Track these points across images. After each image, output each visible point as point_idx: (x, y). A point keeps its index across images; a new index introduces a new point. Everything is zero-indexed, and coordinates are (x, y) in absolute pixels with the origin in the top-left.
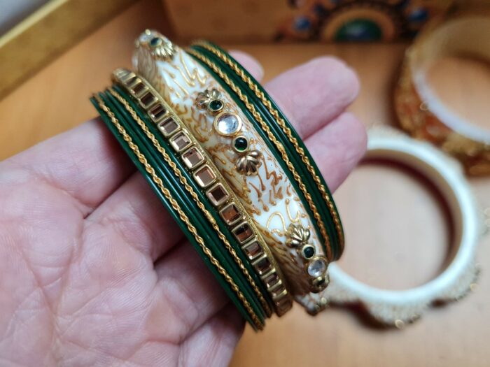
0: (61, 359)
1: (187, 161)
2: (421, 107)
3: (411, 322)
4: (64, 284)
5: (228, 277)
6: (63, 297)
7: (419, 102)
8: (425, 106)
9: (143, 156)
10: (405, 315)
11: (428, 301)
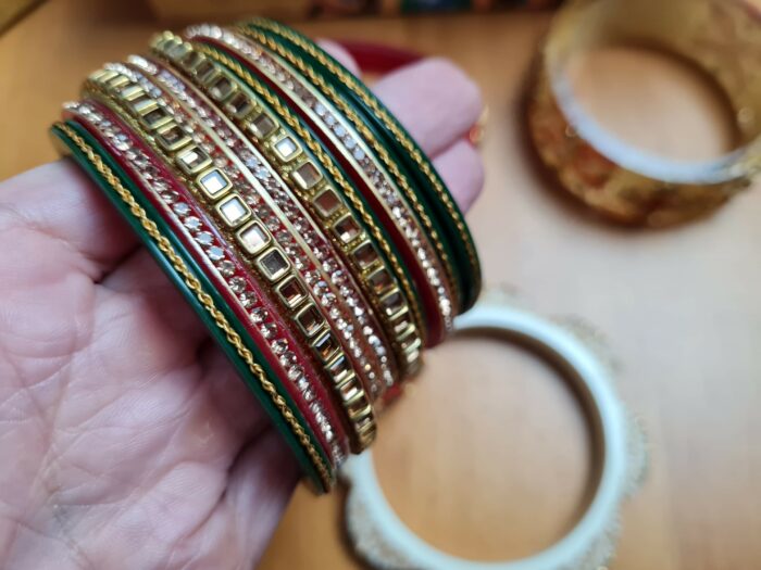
0: (58, 489)
2: (567, 132)
7: (564, 124)
8: (573, 130)
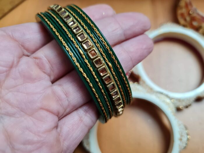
1: (84, 46)
3: (187, 107)
4: (7, 76)
5: (96, 94)
6: (6, 81)
9: (62, 38)
10: (184, 104)
11: (193, 99)
